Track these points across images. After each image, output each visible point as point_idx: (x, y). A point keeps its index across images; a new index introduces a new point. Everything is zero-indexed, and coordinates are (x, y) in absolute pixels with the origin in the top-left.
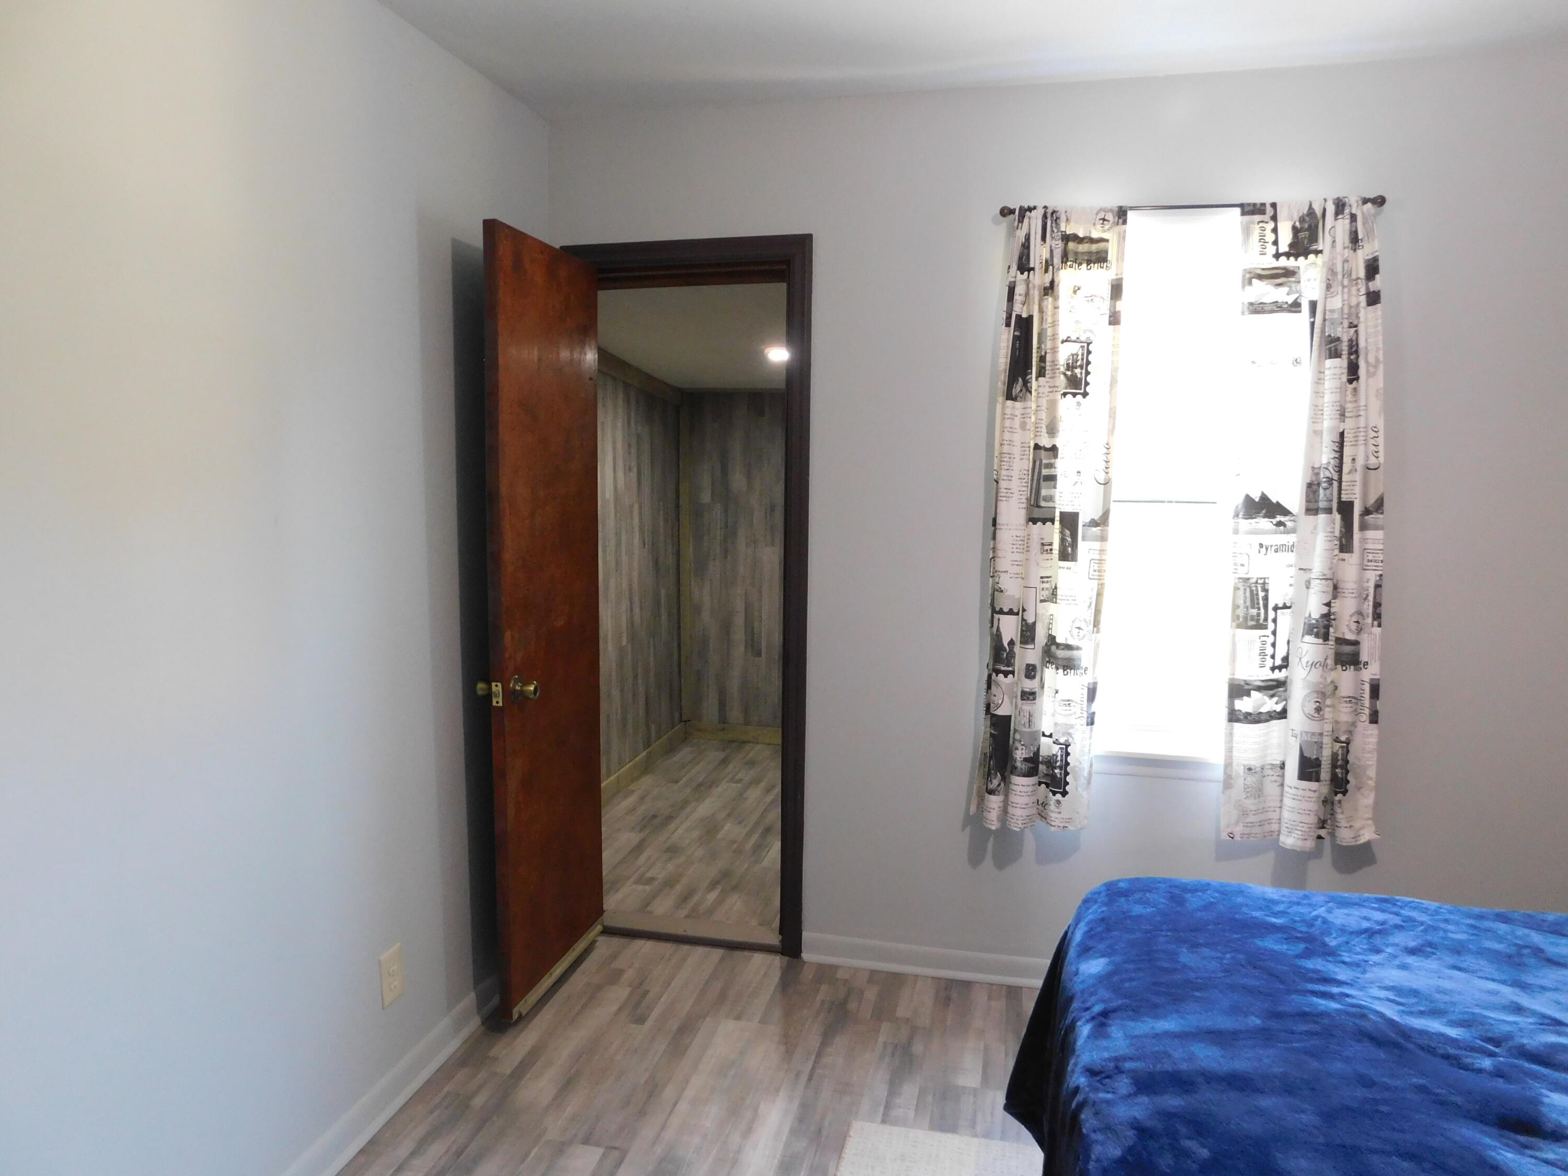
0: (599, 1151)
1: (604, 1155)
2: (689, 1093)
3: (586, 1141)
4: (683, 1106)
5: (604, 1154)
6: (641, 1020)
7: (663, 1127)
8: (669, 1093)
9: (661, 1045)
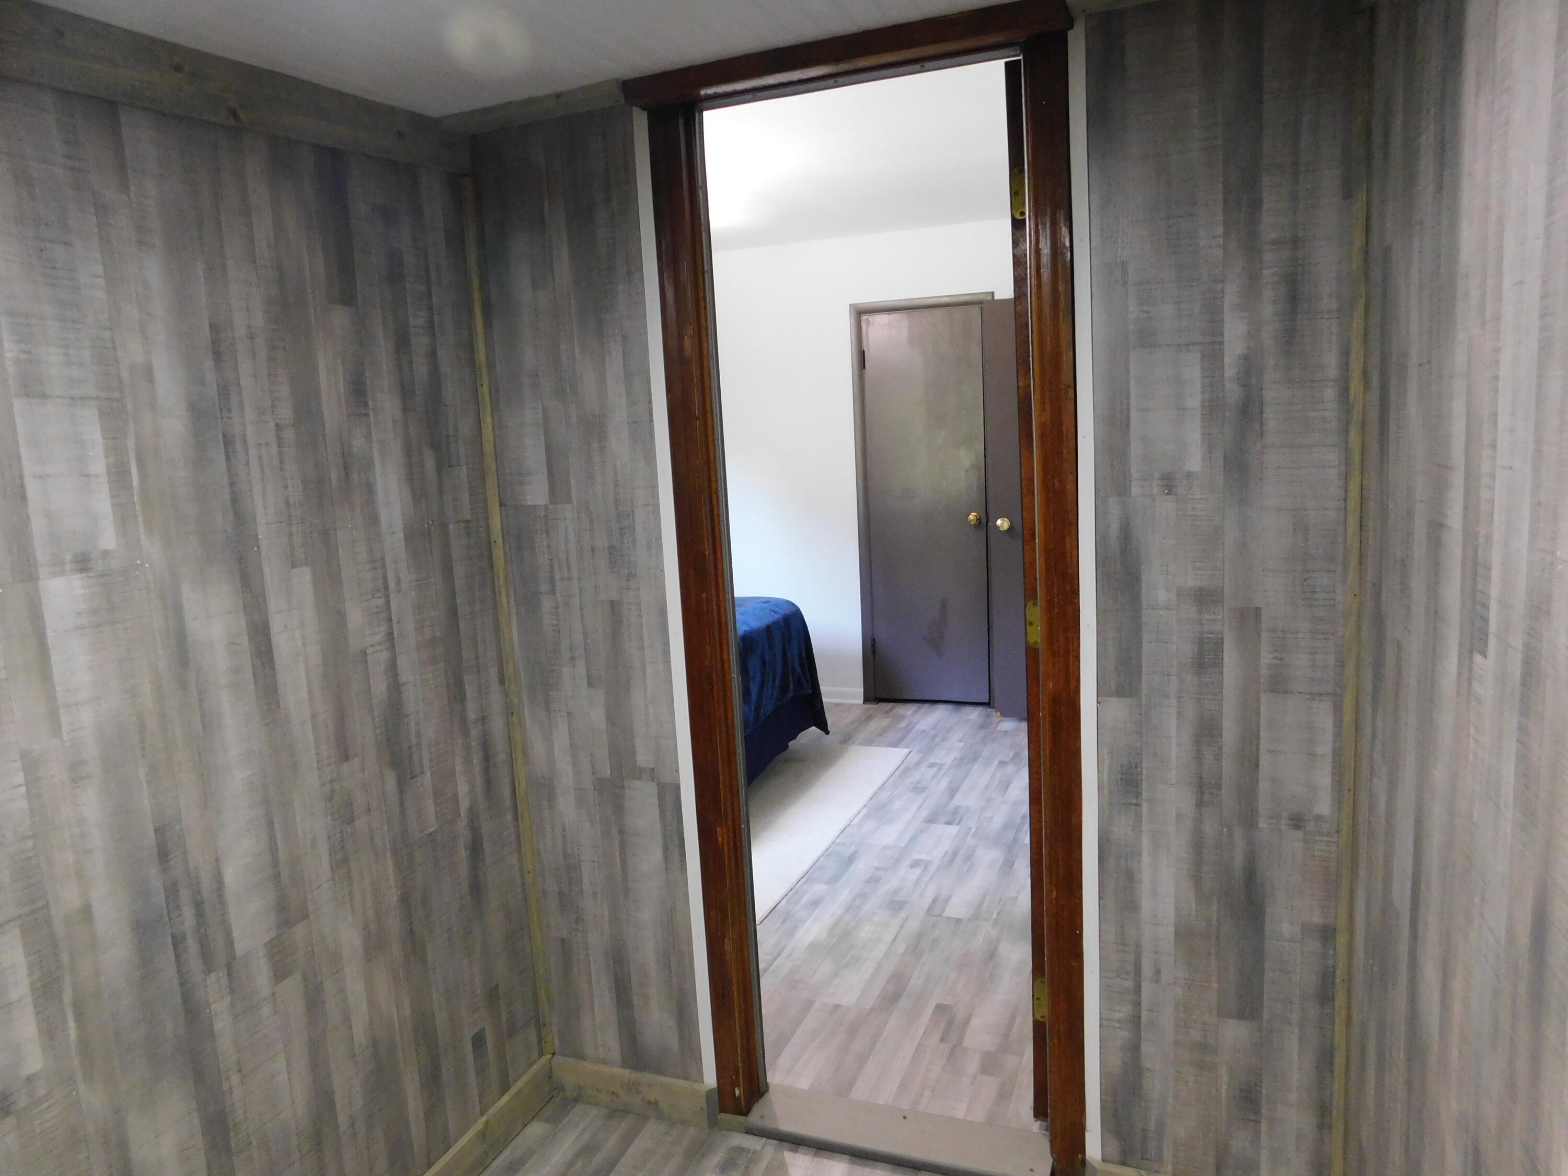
0: (946, 914)
1: (943, 910)
2: (883, 947)
3: (958, 921)
4: (888, 938)
5: (943, 913)
6: (941, 1009)
7: (902, 927)
8: (901, 948)
9: (915, 982)
